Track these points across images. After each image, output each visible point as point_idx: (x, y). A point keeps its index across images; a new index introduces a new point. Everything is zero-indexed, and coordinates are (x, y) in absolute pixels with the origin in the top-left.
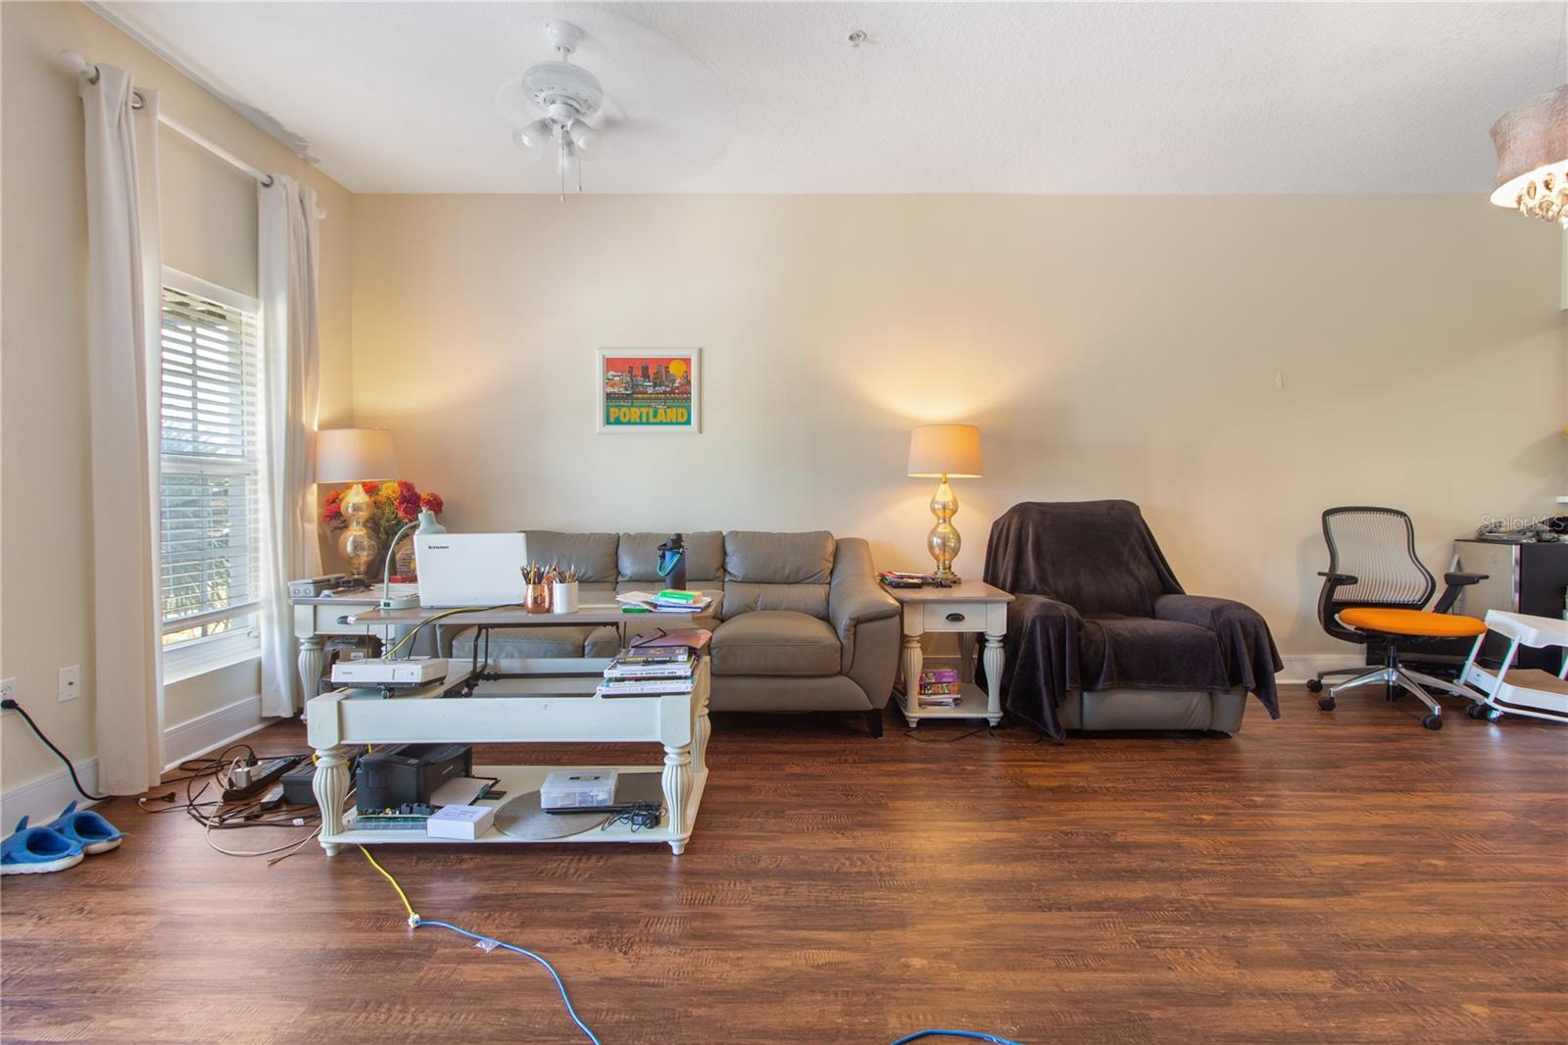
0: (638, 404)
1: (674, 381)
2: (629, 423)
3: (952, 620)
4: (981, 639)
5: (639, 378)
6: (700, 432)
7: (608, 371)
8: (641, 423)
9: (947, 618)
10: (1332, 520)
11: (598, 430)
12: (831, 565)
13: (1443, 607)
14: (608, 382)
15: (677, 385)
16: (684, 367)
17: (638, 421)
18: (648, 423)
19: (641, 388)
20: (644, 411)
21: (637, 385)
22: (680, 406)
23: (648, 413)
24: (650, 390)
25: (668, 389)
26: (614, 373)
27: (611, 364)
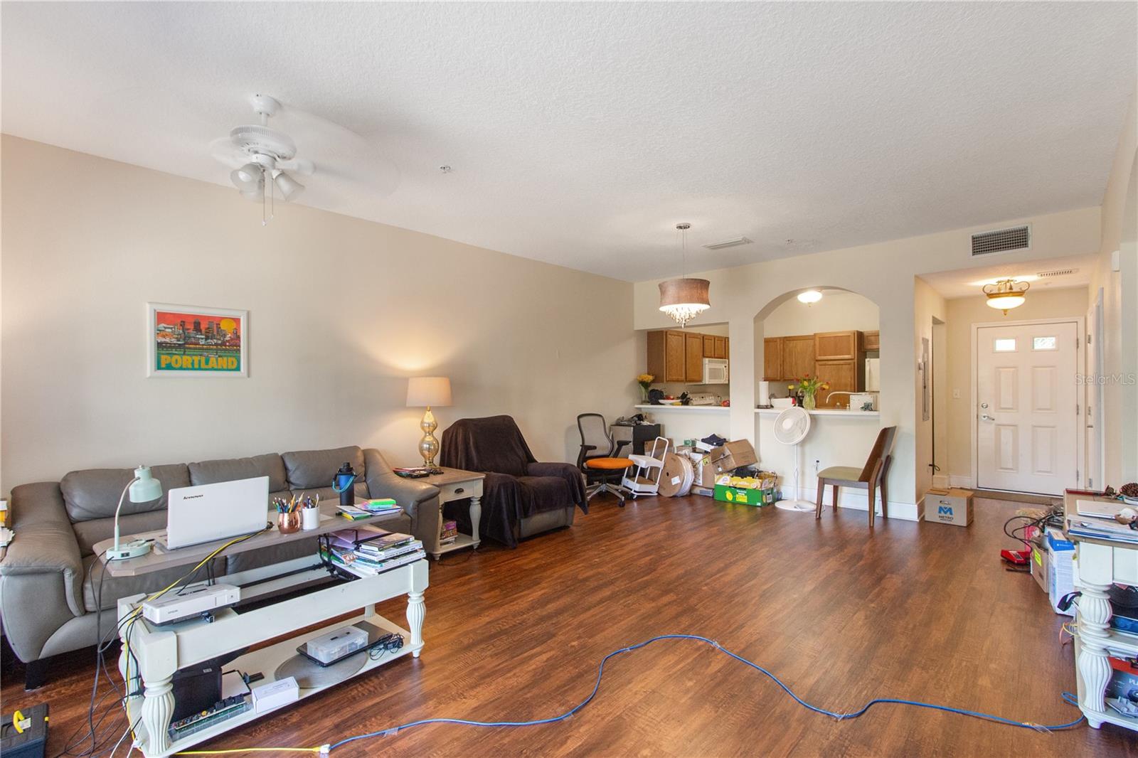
0: (189, 353)
1: (225, 336)
2: (181, 369)
3: (458, 493)
4: (468, 501)
5: (191, 331)
6: (249, 376)
7: (158, 325)
8: (193, 369)
9: (456, 492)
10: (581, 420)
11: (148, 374)
12: (364, 469)
13: (616, 456)
14: (159, 332)
15: (227, 338)
16: (234, 325)
17: (191, 367)
18: (200, 369)
19: (193, 340)
20: (196, 359)
21: (190, 337)
22: (231, 356)
23: (200, 361)
24: (202, 342)
25: (220, 342)
26: (165, 326)
27: (161, 317)
